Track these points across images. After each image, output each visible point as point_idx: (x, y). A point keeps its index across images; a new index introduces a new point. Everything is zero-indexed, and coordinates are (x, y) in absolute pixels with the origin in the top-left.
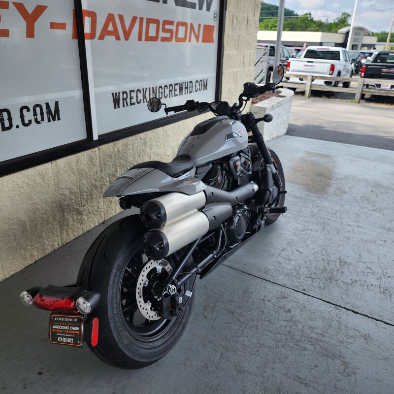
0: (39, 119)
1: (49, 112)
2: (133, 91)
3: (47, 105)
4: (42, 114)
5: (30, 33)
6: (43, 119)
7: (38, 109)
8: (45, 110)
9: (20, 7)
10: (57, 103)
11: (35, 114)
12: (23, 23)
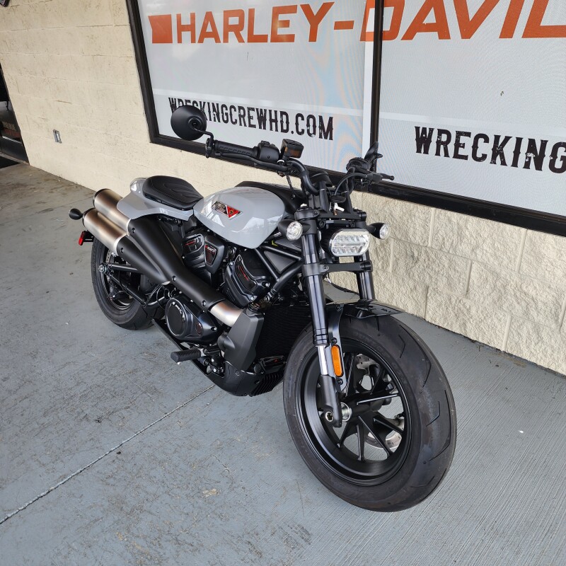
0: (311, 132)
1: (322, 127)
2: (468, 134)
3: (321, 118)
4: (314, 126)
5: (313, 37)
6: (314, 133)
7: (311, 120)
8: (318, 124)
9: (307, 9)
10: (331, 119)
11: (308, 125)
12: (307, 26)
